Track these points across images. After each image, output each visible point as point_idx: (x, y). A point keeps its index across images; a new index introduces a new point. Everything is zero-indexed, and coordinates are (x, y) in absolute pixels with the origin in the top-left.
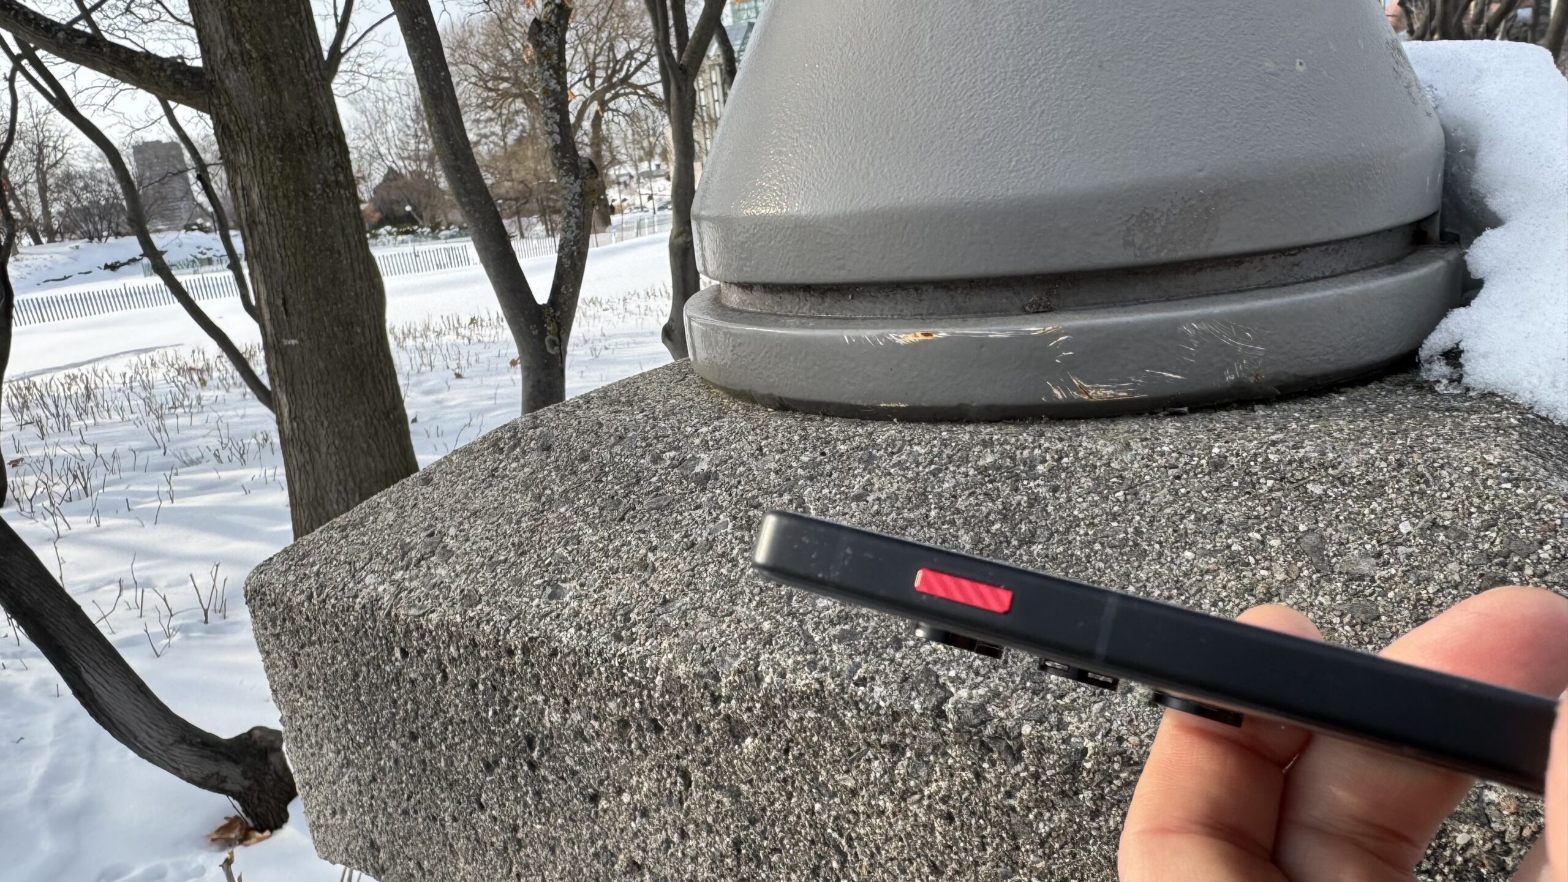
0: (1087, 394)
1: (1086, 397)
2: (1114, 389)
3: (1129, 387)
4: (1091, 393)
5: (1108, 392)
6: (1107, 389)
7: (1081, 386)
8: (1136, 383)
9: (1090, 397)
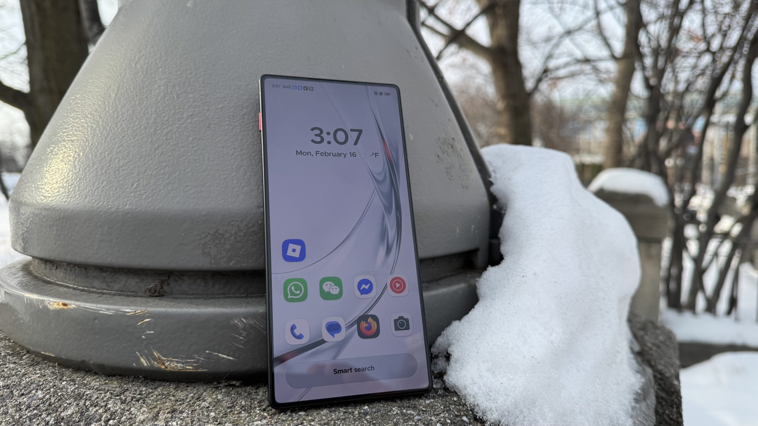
0: (164, 364)
1: (163, 367)
2: (183, 363)
3: (194, 363)
4: (167, 364)
5: (179, 365)
6: (178, 362)
7: (159, 358)
8: (198, 360)
9: (166, 367)
